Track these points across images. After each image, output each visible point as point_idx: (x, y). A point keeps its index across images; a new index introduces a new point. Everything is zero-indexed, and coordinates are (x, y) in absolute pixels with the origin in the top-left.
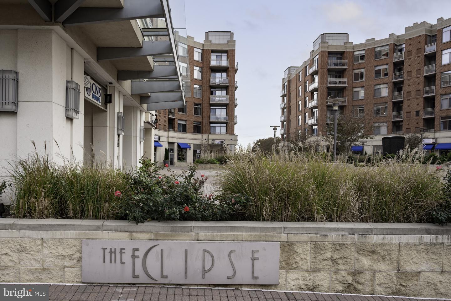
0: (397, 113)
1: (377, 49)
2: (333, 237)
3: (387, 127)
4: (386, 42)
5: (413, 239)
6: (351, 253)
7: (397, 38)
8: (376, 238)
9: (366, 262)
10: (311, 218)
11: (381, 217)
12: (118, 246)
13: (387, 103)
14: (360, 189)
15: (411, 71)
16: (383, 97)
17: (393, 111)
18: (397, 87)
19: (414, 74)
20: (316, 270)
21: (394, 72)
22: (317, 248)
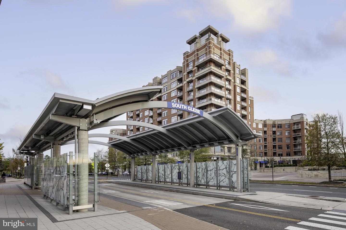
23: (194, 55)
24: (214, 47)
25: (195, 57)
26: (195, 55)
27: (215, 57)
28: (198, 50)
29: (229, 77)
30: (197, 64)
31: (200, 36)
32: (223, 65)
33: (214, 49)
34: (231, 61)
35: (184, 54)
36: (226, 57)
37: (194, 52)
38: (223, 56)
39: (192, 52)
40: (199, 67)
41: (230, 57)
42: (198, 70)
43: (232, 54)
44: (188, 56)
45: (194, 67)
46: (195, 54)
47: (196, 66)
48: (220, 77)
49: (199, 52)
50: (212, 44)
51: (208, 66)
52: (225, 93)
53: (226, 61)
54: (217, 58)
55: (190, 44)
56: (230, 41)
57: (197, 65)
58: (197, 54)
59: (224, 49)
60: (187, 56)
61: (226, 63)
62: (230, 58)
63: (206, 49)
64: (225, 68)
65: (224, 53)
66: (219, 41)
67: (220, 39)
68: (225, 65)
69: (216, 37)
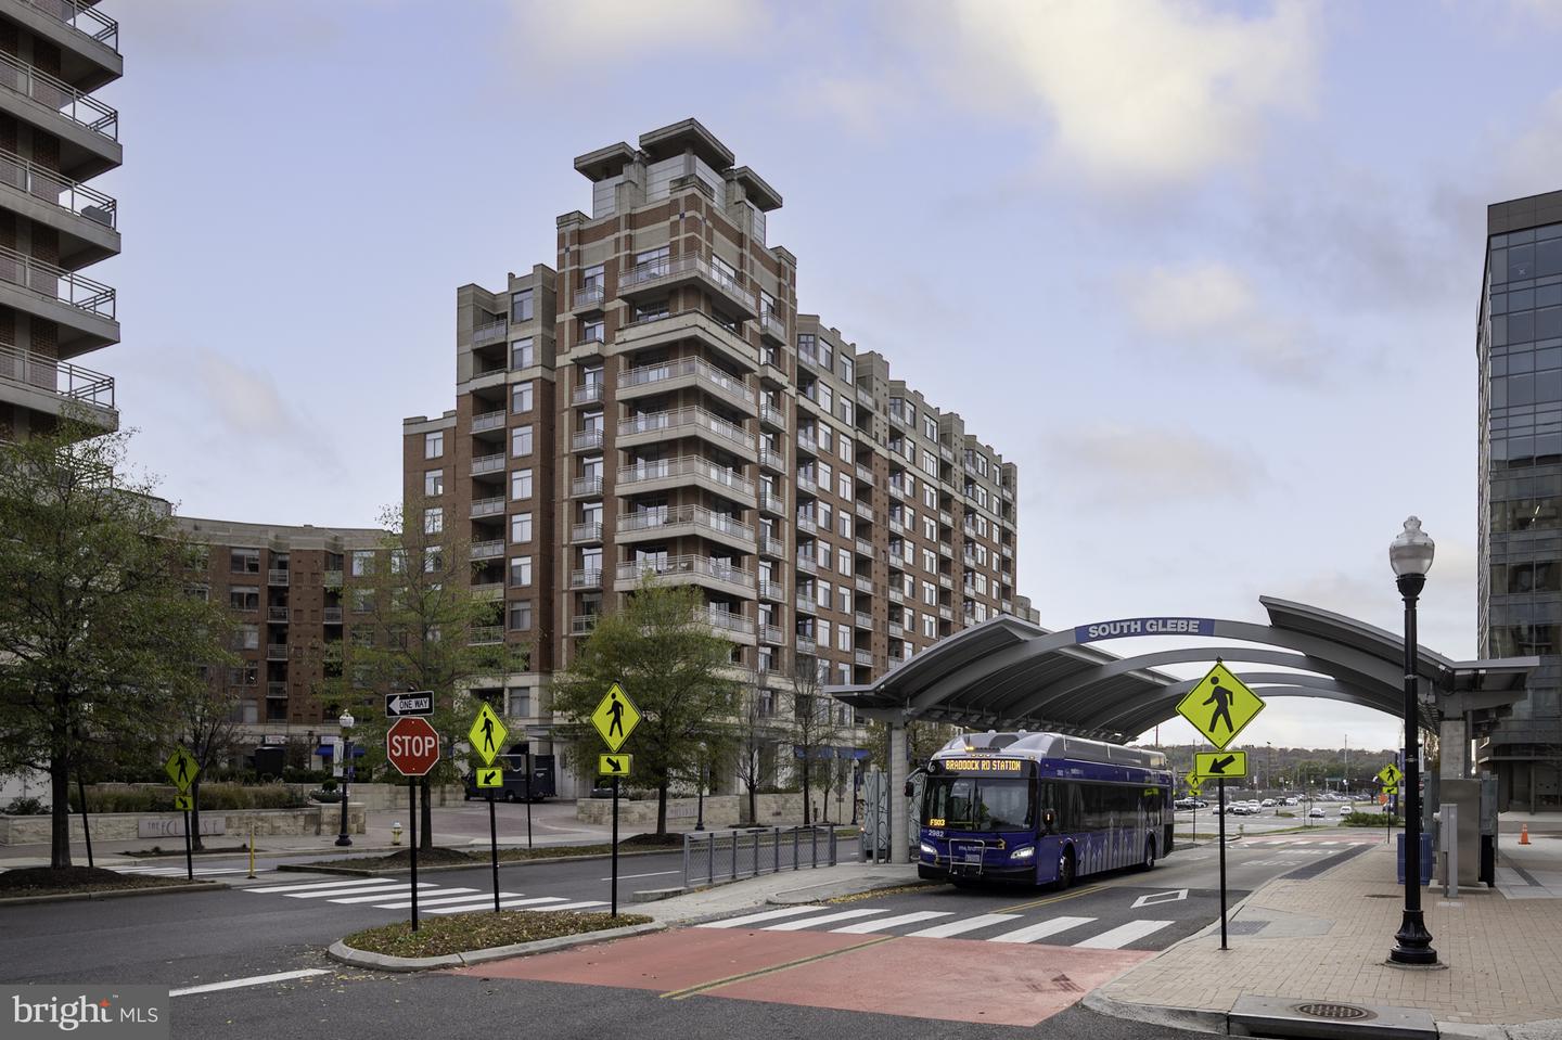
0: (277, 684)
1: (235, 552)
2: (247, 814)
3: (258, 707)
4: (254, 543)
5: (276, 814)
6: (254, 820)
7: (273, 539)
8: (263, 814)
9: (260, 824)
10: (236, 808)
11: (265, 807)
12: (155, 822)
13: (256, 662)
14: (256, 796)
15: (301, 611)
16: (249, 649)
17: (269, 679)
18: (277, 634)
19: (307, 616)
20: (239, 827)
21: (270, 604)
22: (240, 819)
23: (611, 238)
24: (709, 223)
25: (617, 251)
26: (617, 240)
27: (715, 275)
28: (633, 221)
29: (773, 373)
30: (626, 285)
31: (643, 152)
32: (751, 317)
33: (710, 238)
34: (787, 302)
35: (563, 221)
36: (767, 279)
37: (612, 226)
38: (752, 273)
39: (602, 222)
40: (634, 302)
41: (783, 281)
42: (632, 320)
43: (792, 269)
44: (581, 237)
45: (609, 295)
46: (617, 235)
47: (623, 298)
48: (735, 369)
49: (639, 231)
50: (704, 211)
51: (681, 310)
52: (758, 443)
53: (763, 295)
54: (725, 281)
55: (595, 179)
56: (784, 204)
57: (627, 292)
58: (630, 238)
59: (756, 242)
60: (575, 232)
61: (764, 308)
62: (780, 284)
63: (675, 225)
64: (756, 328)
65: (756, 261)
66: (737, 200)
67: (739, 192)
68: (757, 315)
69: (720, 180)
